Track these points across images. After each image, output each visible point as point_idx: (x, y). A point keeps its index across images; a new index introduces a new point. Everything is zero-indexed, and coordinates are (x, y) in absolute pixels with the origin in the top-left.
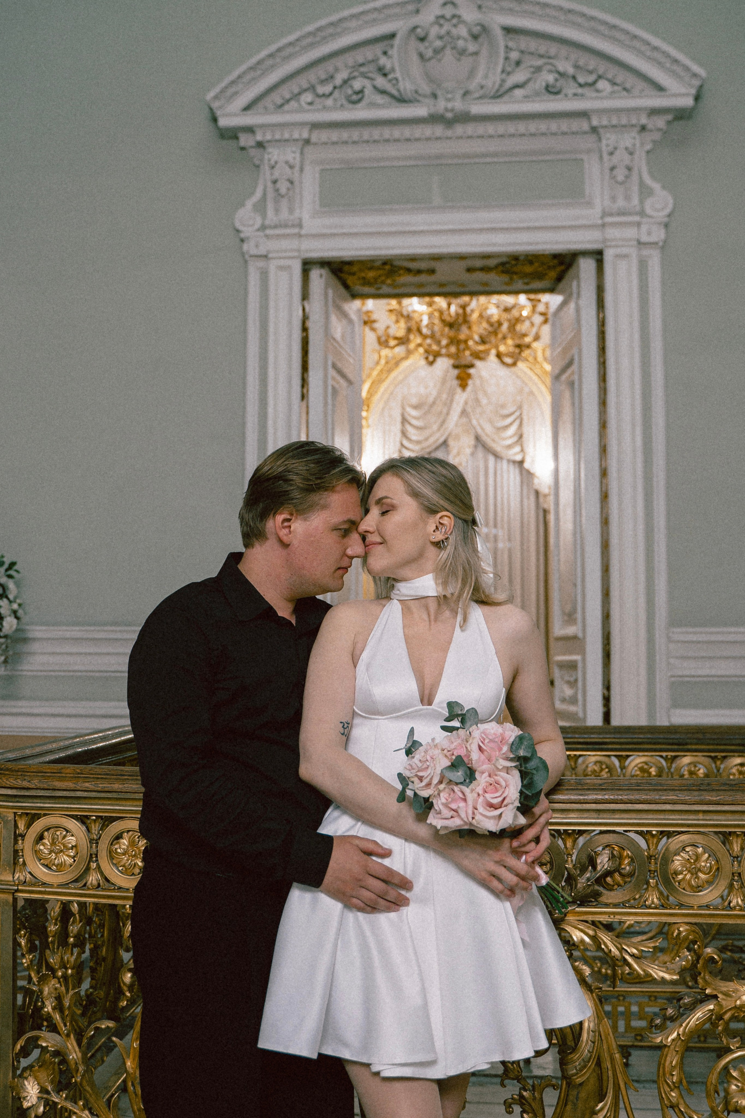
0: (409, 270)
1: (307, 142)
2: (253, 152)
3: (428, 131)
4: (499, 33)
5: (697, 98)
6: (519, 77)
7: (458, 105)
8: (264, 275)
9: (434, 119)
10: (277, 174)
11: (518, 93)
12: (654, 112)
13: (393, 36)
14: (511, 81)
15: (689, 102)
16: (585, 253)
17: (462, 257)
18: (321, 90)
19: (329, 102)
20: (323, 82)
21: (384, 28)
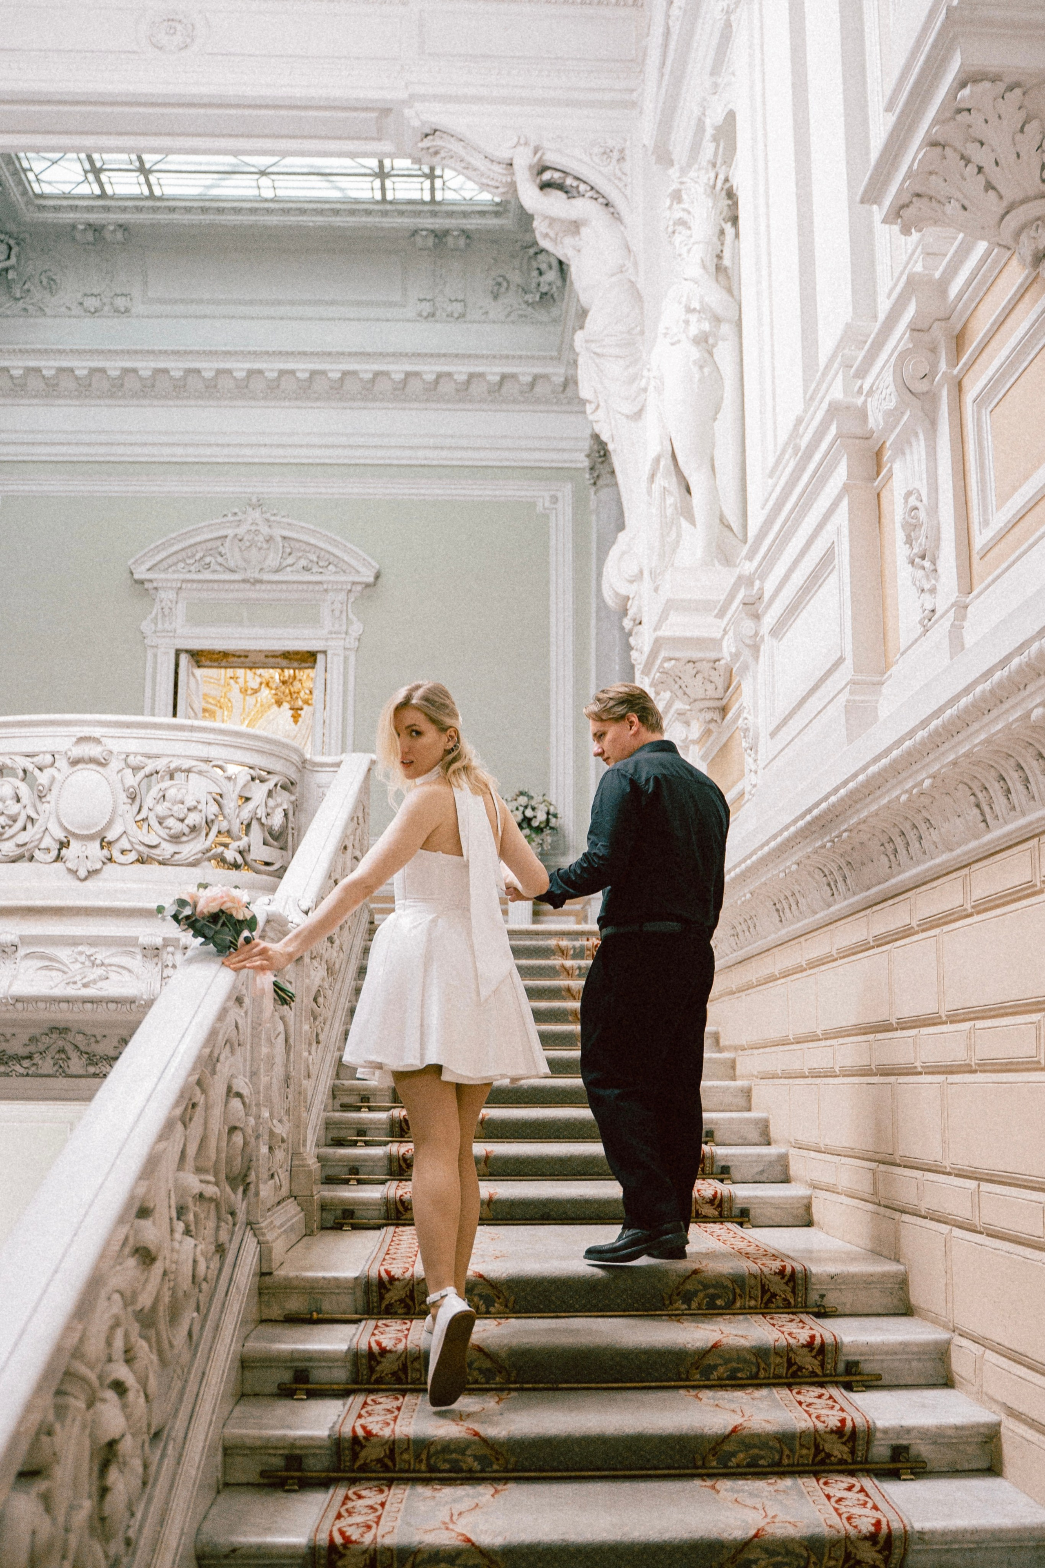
0: (234, 656)
1: (180, 588)
2: (152, 592)
3: (242, 586)
4: (280, 539)
5: (377, 577)
6: (290, 560)
7: (257, 576)
8: (155, 656)
9: (244, 581)
10: (163, 604)
11: (289, 569)
12: (354, 583)
13: (226, 537)
14: (284, 564)
15: (371, 579)
16: (320, 652)
17: (262, 651)
18: (188, 561)
19: (192, 568)
20: (189, 558)
21: (222, 533)
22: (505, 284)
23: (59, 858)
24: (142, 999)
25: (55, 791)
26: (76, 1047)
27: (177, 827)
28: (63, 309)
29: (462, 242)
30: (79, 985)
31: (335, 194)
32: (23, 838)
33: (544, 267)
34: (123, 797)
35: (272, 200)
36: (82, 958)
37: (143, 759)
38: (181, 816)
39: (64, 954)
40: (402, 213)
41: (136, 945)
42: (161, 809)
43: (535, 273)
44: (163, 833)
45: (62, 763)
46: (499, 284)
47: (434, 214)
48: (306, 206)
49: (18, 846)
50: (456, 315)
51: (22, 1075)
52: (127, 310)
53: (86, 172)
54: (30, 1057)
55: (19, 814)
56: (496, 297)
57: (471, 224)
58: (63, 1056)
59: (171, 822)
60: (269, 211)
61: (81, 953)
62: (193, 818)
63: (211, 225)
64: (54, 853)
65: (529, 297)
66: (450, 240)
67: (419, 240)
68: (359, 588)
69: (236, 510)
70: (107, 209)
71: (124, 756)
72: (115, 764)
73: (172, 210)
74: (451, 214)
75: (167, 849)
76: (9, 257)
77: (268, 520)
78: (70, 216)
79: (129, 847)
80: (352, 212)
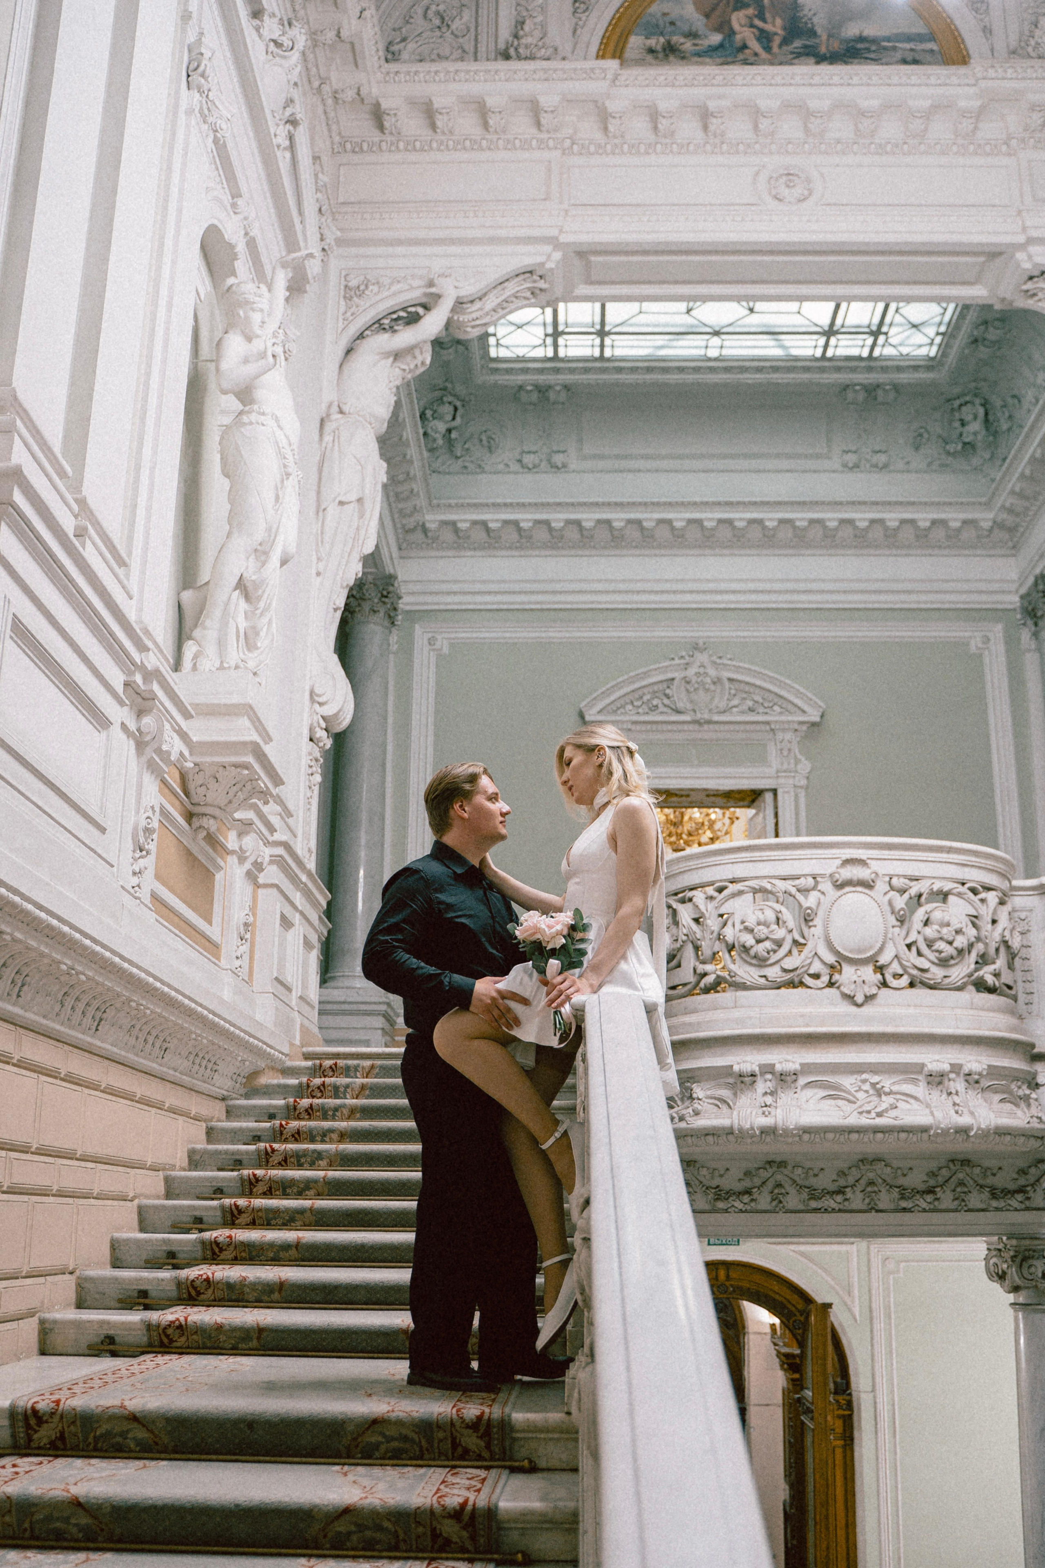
0: (676, 795)
3: (691, 727)
4: (726, 681)
5: (822, 716)
6: (735, 702)
7: (706, 716)
11: (735, 710)
12: (802, 723)
13: (673, 679)
14: (732, 705)
15: (818, 719)
16: (767, 790)
17: (705, 790)
19: (640, 710)
20: (638, 700)
21: (670, 675)
22: (926, 435)
23: (831, 984)
24: (938, 1128)
25: (821, 913)
26: (794, 1181)
27: (949, 950)
28: (501, 467)
29: (892, 395)
30: (873, 1115)
31: (778, 352)
32: (788, 963)
33: (969, 418)
34: (892, 920)
35: (716, 359)
36: (867, 1087)
37: (907, 881)
38: (951, 939)
39: (848, 1082)
40: (838, 369)
41: (921, 1072)
42: (929, 932)
43: (957, 424)
44: (932, 956)
45: (826, 886)
46: (921, 435)
47: (870, 369)
48: (747, 364)
49: (785, 971)
50: (880, 465)
51: (741, 1211)
52: (564, 466)
53: (546, 335)
54: (748, 1192)
55: (783, 939)
56: (917, 448)
57: (904, 378)
58: (783, 1191)
59: (941, 945)
60: (712, 370)
61: (864, 1081)
62: (960, 942)
63: (655, 384)
64: (825, 979)
65: (951, 448)
66: (880, 392)
67: (850, 395)
68: (804, 728)
69: (684, 653)
70: (557, 371)
71: (887, 879)
72: (881, 886)
73: (620, 370)
74: (885, 369)
75: (937, 973)
76: (454, 418)
77: (714, 663)
78: (521, 378)
79: (900, 972)
80: (789, 370)
